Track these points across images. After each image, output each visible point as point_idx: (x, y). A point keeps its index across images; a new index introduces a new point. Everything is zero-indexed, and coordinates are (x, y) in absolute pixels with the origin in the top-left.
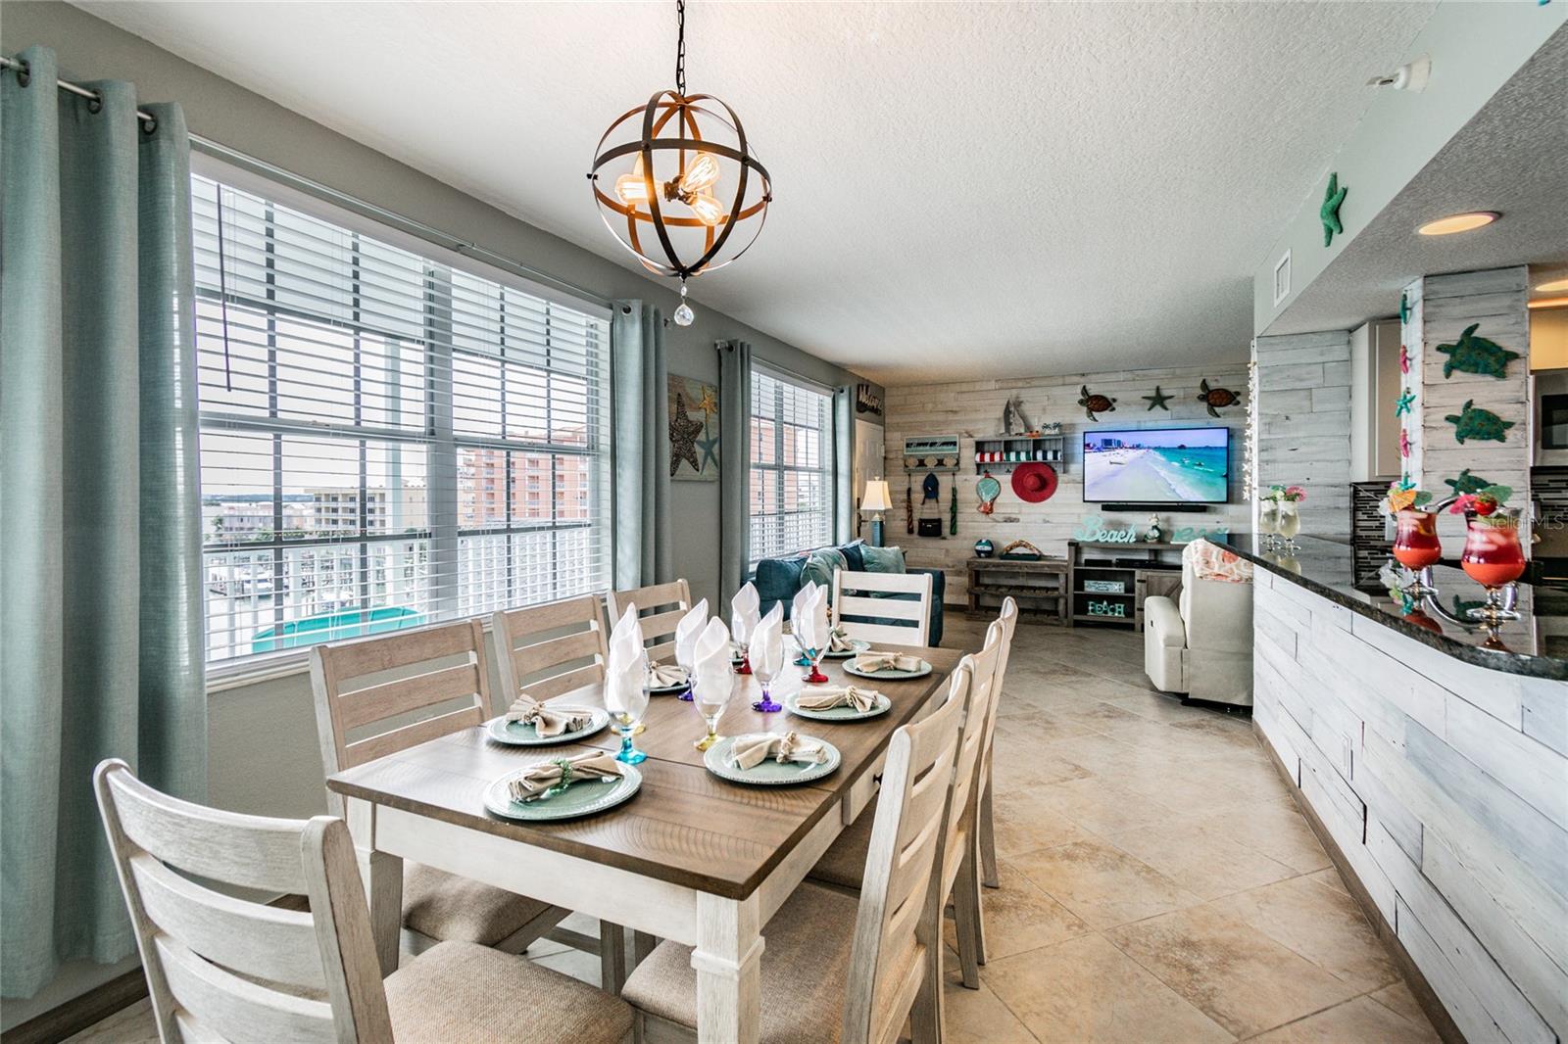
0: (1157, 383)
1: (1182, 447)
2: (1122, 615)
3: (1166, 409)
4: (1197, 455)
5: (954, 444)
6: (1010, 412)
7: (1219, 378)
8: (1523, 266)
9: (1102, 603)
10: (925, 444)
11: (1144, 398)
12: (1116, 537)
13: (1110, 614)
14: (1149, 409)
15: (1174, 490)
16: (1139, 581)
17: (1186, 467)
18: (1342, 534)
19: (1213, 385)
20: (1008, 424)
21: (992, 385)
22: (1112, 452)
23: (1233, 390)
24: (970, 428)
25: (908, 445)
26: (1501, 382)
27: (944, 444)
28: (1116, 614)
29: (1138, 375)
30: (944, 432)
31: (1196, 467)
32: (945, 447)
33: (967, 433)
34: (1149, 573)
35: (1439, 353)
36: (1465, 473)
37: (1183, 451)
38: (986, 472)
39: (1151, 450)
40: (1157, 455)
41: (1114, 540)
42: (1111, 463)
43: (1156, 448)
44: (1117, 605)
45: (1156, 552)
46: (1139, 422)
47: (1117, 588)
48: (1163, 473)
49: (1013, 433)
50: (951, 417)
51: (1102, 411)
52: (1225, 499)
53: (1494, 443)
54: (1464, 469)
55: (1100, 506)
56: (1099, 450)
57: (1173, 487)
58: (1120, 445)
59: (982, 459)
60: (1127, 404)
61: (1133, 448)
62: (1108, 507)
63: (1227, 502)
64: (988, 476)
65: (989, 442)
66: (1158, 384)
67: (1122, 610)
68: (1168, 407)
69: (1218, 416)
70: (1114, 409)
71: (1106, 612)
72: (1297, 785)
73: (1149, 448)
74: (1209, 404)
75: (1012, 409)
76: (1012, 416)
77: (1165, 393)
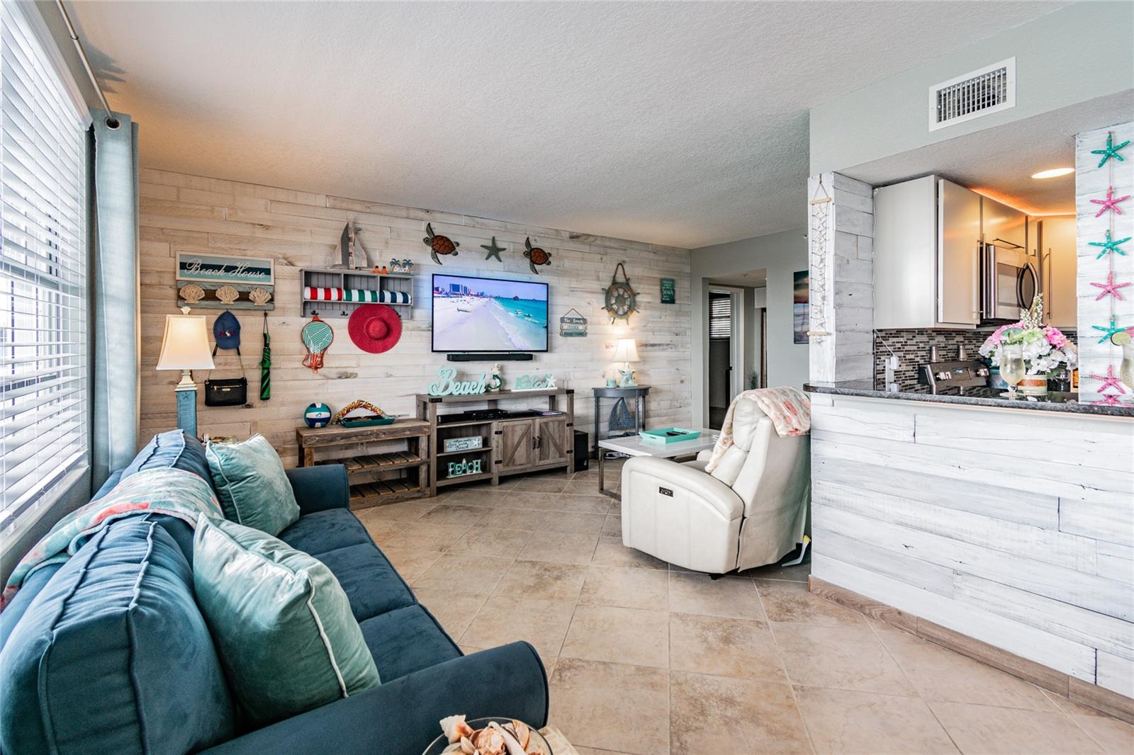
0: (492, 234)
1: (516, 298)
2: (480, 471)
3: (500, 261)
4: (527, 307)
5: (267, 272)
6: (349, 239)
7: (537, 238)
9: (461, 462)
10: (218, 268)
11: (482, 246)
12: (466, 389)
13: (469, 473)
14: (487, 259)
15: (510, 339)
16: (494, 433)
17: (519, 317)
19: (534, 245)
20: (346, 255)
21: (321, 201)
22: (460, 299)
23: (547, 251)
24: (290, 252)
25: (183, 266)
27: (249, 270)
28: (474, 472)
30: (248, 252)
31: (526, 318)
32: (250, 275)
33: (285, 258)
34: (503, 423)
37: (516, 302)
38: (314, 313)
39: (492, 299)
40: (496, 304)
41: (466, 392)
42: (459, 310)
43: (496, 298)
44: (475, 462)
46: (478, 270)
47: (475, 443)
48: (502, 323)
49: (351, 266)
50: (260, 233)
55: (445, 355)
56: (447, 295)
57: (509, 337)
58: (466, 292)
59: (314, 295)
60: (469, 250)
61: (477, 296)
62: (455, 357)
63: (547, 351)
64: (316, 319)
65: (318, 273)
66: (494, 235)
67: (479, 466)
68: (502, 259)
69: (537, 273)
70: (457, 254)
71: (465, 471)
73: (491, 297)
74: (531, 261)
75: (352, 235)
76: (351, 244)
77: (500, 245)
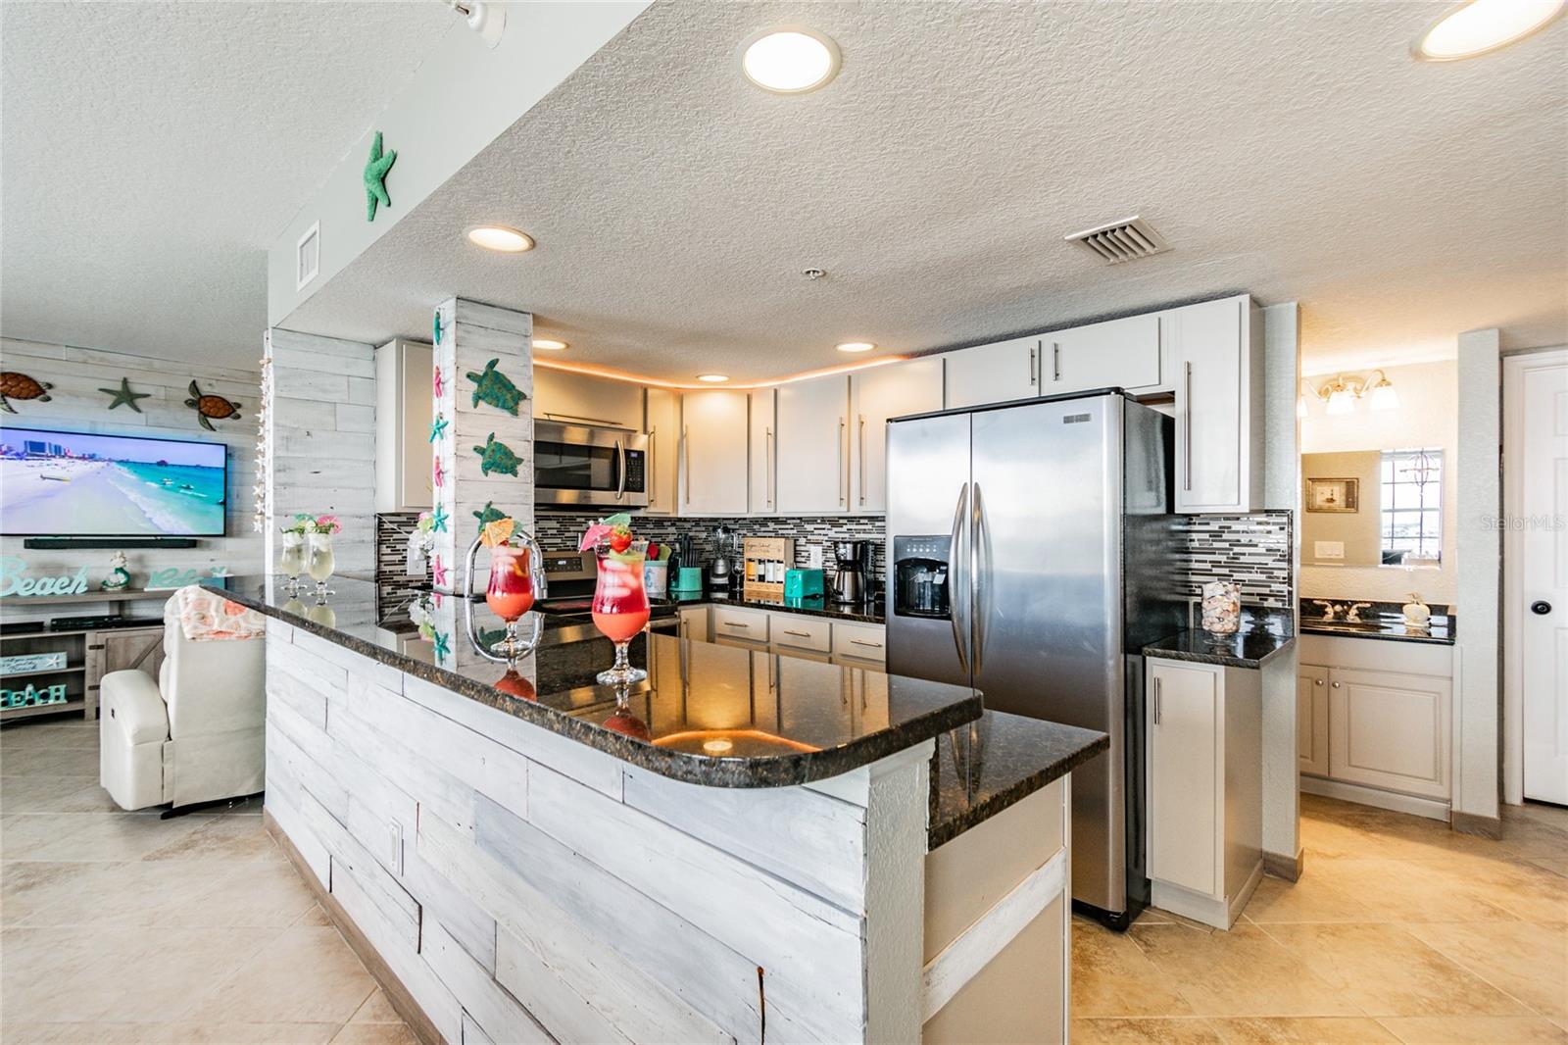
0: (123, 374)
1: (162, 463)
2: (63, 700)
3: (139, 411)
4: (185, 475)
7: (214, 382)
8: (529, 313)
9: (24, 689)
11: (101, 390)
12: (52, 587)
13: (39, 703)
14: (111, 408)
15: (150, 519)
16: (91, 647)
17: (168, 489)
18: (366, 570)
19: (205, 390)
22: (46, 462)
23: (232, 400)
26: (515, 419)
28: (51, 701)
29: (93, 358)
31: (182, 491)
34: (109, 635)
35: (468, 380)
36: (489, 505)
37: (163, 468)
39: (114, 464)
40: (124, 470)
41: (47, 592)
42: (44, 478)
43: (121, 462)
44: (52, 688)
45: (121, 604)
46: (93, 423)
47: (53, 662)
48: (133, 496)
51: (26, 398)
52: (222, 533)
53: (509, 476)
54: (488, 501)
55: (21, 541)
56: (20, 456)
57: (147, 515)
58: (58, 451)
60: (74, 394)
61: (83, 458)
62: (35, 543)
63: (224, 536)
66: (126, 376)
67: (62, 693)
68: (141, 408)
69: (214, 430)
70: (48, 399)
71: (31, 702)
72: (328, 890)
73: (110, 460)
74: (201, 412)
77: (136, 389)
